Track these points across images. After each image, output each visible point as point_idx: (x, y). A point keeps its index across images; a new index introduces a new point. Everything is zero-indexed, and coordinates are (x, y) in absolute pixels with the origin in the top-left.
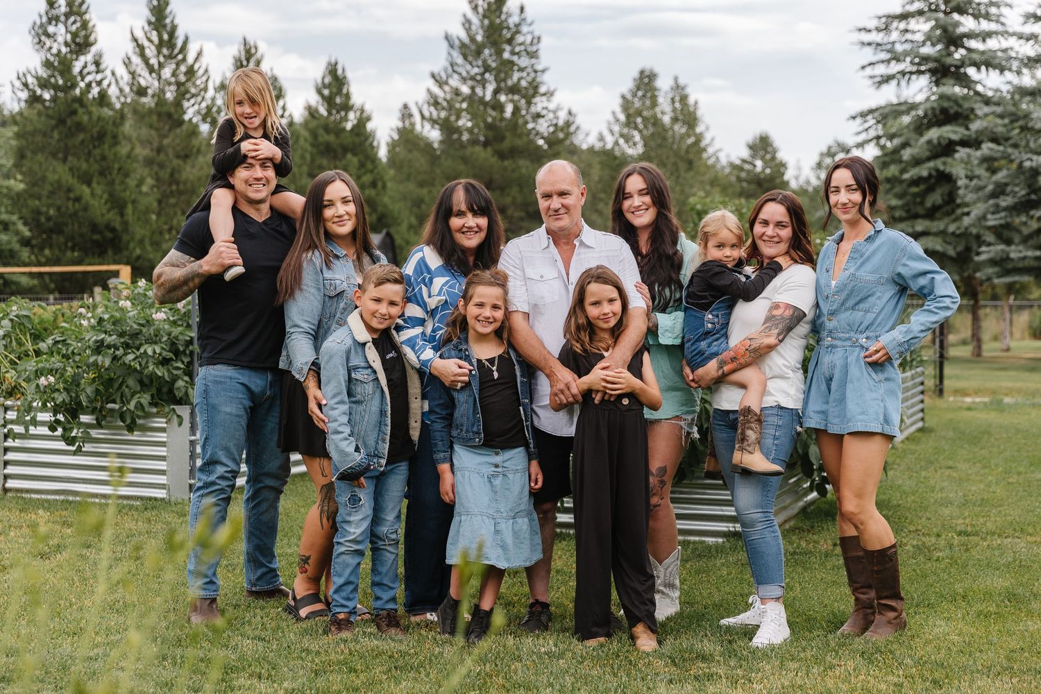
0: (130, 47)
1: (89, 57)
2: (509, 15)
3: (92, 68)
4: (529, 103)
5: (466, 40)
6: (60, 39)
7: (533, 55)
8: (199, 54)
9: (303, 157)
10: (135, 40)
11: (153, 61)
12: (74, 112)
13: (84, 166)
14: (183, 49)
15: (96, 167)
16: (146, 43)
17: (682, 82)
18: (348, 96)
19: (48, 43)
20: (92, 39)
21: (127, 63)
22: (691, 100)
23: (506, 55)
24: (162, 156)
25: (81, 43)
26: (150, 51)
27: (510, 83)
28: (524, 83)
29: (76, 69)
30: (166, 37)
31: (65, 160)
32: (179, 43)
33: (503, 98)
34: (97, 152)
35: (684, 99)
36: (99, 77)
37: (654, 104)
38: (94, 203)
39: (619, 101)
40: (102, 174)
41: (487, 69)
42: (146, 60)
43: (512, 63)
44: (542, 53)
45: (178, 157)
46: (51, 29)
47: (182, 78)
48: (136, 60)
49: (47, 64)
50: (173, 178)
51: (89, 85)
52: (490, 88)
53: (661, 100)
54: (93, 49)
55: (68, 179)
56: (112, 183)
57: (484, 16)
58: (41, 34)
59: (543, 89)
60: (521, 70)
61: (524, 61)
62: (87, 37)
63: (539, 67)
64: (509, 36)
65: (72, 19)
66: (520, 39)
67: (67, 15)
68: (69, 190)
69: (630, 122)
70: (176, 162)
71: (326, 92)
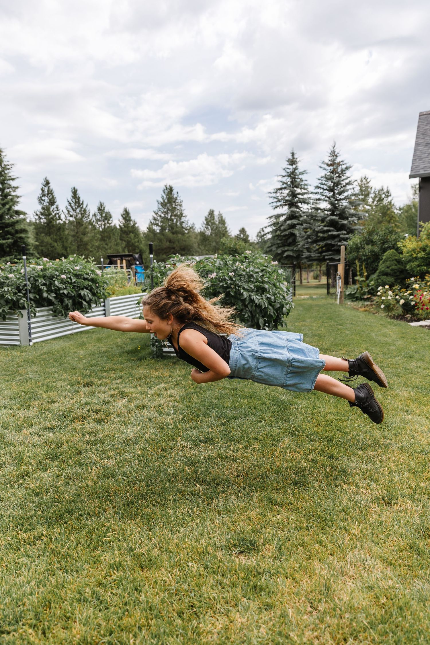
0: (67, 204)
1: (55, 206)
2: (174, 195)
3: (56, 209)
4: (180, 219)
5: (162, 202)
6: (46, 201)
7: (181, 206)
8: (87, 205)
9: (118, 234)
10: (68, 201)
11: (74, 207)
12: (51, 222)
13: (55, 237)
14: (82, 204)
15: (58, 237)
16: (71, 202)
17: (221, 213)
18: (130, 217)
19: (42, 202)
20: (55, 201)
21: (67, 208)
22: (224, 218)
23: (174, 206)
24: (78, 235)
25: (52, 202)
26: (73, 205)
27: (175, 213)
28: (179, 213)
29: (51, 209)
30: (77, 200)
31: (50, 236)
32: (81, 202)
33: (173, 217)
34: (58, 233)
35: (222, 217)
36: (58, 212)
37: (214, 219)
38: (57, 247)
39: (204, 218)
40: (60, 239)
41: (168, 210)
42: (72, 207)
43: (175, 208)
44: (183, 205)
45: (82, 234)
46: (43, 198)
47: (83, 212)
48: (69, 207)
49: (43, 208)
50: (81, 240)
51: (55, 214)
52: (169, 215)
53: (215, 218)
54: (56, 204)
55: (50, 241)
56: (63, 242)
57: (167, 195)
58: (41, 200)
59: (184, 215)
60: (178, 210)
61: (178, 207)
62: (54, 200)
63: (182, 209)
64: (174, 200)
65: (50, 195)
66: (177, 201)
67: (48, 194)
68: (51, 244)
69: (207, 224)
70: (82, 236)
71: (124, 216)
